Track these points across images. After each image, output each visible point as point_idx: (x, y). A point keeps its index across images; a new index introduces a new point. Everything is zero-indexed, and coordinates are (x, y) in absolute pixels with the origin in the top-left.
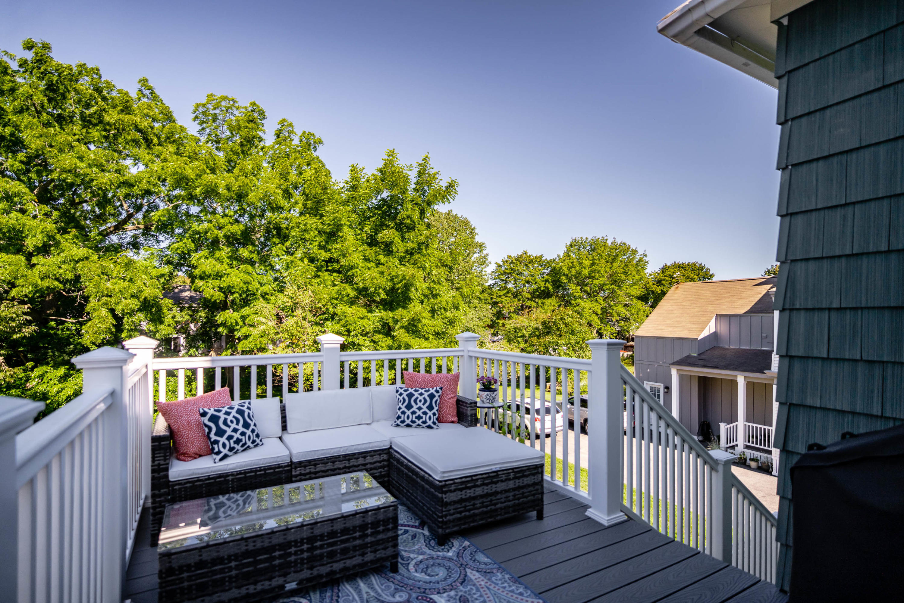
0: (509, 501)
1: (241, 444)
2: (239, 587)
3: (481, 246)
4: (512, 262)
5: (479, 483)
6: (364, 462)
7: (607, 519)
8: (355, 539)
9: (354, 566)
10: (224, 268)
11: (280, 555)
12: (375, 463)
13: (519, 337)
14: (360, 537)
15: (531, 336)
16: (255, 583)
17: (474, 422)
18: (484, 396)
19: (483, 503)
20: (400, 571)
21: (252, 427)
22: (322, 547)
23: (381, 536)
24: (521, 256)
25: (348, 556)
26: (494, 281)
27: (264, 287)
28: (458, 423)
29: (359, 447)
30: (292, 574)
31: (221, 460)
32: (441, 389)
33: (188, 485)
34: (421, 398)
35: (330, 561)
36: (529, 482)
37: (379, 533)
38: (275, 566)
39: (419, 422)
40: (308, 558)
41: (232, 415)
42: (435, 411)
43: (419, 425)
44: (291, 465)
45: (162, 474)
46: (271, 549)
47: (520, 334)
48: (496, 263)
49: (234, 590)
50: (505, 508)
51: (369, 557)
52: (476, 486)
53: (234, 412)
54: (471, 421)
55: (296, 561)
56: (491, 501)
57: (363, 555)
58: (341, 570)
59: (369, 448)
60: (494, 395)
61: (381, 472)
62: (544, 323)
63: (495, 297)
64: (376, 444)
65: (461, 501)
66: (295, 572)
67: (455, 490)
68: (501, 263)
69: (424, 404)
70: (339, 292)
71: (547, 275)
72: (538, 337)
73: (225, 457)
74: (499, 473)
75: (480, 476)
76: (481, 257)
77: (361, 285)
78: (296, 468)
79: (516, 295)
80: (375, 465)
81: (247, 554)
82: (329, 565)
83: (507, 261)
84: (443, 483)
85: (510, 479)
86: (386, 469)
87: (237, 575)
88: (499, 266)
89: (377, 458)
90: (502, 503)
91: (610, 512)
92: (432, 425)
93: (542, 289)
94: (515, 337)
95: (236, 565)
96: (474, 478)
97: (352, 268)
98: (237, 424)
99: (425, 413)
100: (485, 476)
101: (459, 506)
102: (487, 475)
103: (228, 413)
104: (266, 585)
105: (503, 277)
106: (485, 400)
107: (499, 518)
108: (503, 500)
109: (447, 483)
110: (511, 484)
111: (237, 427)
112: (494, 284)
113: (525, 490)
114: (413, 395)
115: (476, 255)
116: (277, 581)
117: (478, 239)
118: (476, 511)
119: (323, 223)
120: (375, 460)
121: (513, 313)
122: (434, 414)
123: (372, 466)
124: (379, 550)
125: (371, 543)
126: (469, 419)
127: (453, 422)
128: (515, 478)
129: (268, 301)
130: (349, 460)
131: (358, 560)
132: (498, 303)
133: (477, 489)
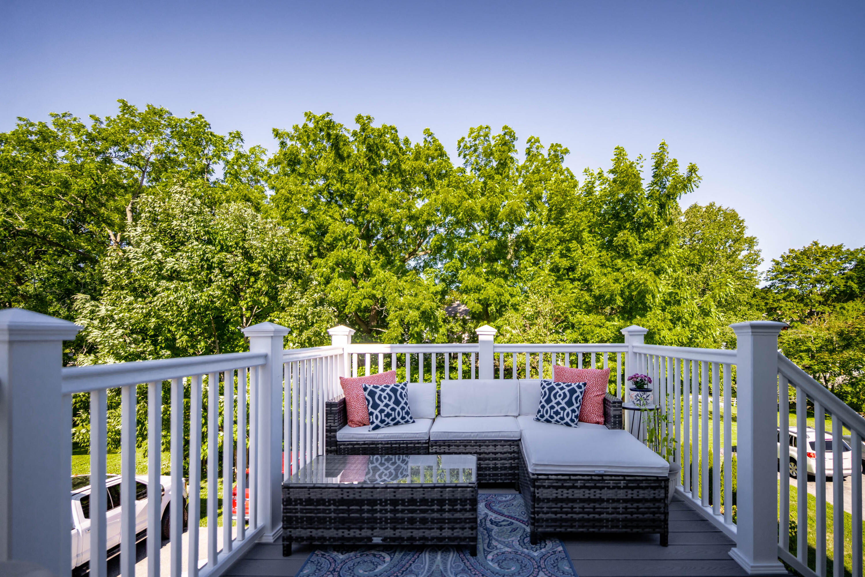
0: (618, 513)
1: (391, 418)
2: (337, 529)
3: (751, 242)
4: (796, 257)
5: (579, 484)
6: (494, 451)
7: (752, 564)
8: (433, 511)
9: (433, 538)
10: (481, 281)
11: (368, 509)
12: (505, 453)
13: (801, 351)
14: (438, 511)
15: (820, 350)
16: (349, 529)
17: (619, 424)
18: (633, 396)
19: (583, 508)
20: (478, 556)
21: (402, 404)
22: (403, 511)
23: (458, 515)
24: (809, 249)
25: (426, 526)
26: (769, 283)
27: (514, 299)
28: (605, 424)
29: (489, 434)
30: (378, 530)
31: (374, 429)
32: (585, 384)
33: (350, 446)
34: (561, 392)
35: (410, 526)
36: (647, 496)
37: (456, 511)
38: (363, 518)
39: (557, 418)
40: (391, 519)
41: (386, 392)
42: (574, 407)
43: (557, 421)
44: (428, 443)
45: (332, 434)
46: (360, 502)
47: (803, 348)
48: (774, 260)
49: (332, 530)
50: (612, 520)
51: (447, 533)
52: (574, 487)
53: (388, 390)
54: (615, 423)
55: (381, 519)
56: (594, 508)
57: (441, 529)
58: (421, 539)
59: (498, 436)
60: (645, 396)
61: (511, 463)
62: (841, 334)
63: (771, 301)
64: (505, 434)
65: (556, 500)
66: (381, 528)
67: (549, 487)
68: (780, 260)
69: (562, 399)
70: (577, 299)
71: (851, 270)
72: (832, 352)
73: (377, 427)
74: (605, 478)
75: (581, 477)
76: (750, 255)
77: (597, 293)
78: (432, 446)
79: (801, 299)
80: (505, 455)
81: (343, 501)
82: (410, 530)
83: (788, 257)
84: (536, 476)
85: (619, 488)
86: (516, 461)
87: (335, 518)
88: (778, 263)
89: (507, 449)
90: (608, 513)
91: (757, 556)
92: (569, 422)
93: (842, 288)
94: (797, 351)
95: (334, 509)
96: (572, 477)
97: (589, 275)
98: (389, 400)
99: (563, 409)
100: (586, 478)
101: (554, 506)
102: (589, 478)
103: (383, 390)
104: (357, 533)
105: (784, 277)
106: (635, 401)
107: (604, 530)
108: (610, 510)
109: (540, 477)
110: (621, 494)
111: (388, 403)
112: (771, 286)
113: (640, 505)
114: (555, 389)
115: (744, 253)
116: (366, 533)
117: (747, 234)
118: (575, 516)
119: (564, 232)
120: (505, 450)
121: (797, 321)
122: (573, 411)
123: (502, 456)
124: (456, 528)
125: (448, 519)
126: (612, 420)
127: (598, 423)
128: (626, 487)
129: (516, 310)
130: (480, 446)
131: (435, 533)
132: (775, 309)
133: (576, 491)
